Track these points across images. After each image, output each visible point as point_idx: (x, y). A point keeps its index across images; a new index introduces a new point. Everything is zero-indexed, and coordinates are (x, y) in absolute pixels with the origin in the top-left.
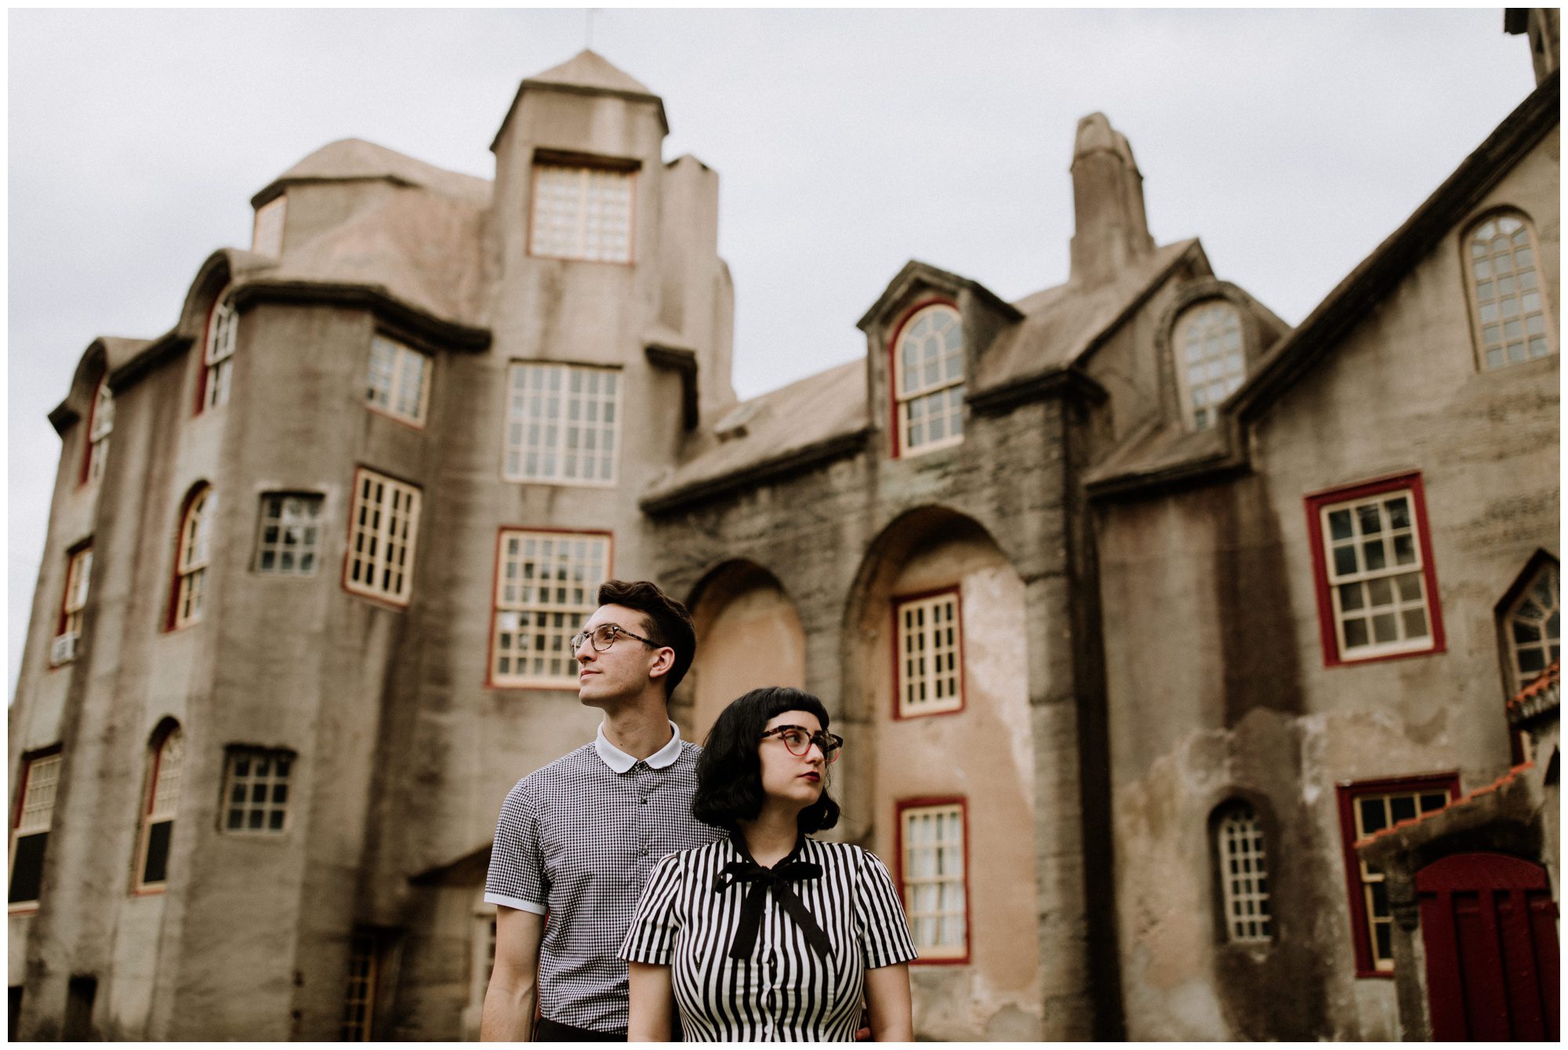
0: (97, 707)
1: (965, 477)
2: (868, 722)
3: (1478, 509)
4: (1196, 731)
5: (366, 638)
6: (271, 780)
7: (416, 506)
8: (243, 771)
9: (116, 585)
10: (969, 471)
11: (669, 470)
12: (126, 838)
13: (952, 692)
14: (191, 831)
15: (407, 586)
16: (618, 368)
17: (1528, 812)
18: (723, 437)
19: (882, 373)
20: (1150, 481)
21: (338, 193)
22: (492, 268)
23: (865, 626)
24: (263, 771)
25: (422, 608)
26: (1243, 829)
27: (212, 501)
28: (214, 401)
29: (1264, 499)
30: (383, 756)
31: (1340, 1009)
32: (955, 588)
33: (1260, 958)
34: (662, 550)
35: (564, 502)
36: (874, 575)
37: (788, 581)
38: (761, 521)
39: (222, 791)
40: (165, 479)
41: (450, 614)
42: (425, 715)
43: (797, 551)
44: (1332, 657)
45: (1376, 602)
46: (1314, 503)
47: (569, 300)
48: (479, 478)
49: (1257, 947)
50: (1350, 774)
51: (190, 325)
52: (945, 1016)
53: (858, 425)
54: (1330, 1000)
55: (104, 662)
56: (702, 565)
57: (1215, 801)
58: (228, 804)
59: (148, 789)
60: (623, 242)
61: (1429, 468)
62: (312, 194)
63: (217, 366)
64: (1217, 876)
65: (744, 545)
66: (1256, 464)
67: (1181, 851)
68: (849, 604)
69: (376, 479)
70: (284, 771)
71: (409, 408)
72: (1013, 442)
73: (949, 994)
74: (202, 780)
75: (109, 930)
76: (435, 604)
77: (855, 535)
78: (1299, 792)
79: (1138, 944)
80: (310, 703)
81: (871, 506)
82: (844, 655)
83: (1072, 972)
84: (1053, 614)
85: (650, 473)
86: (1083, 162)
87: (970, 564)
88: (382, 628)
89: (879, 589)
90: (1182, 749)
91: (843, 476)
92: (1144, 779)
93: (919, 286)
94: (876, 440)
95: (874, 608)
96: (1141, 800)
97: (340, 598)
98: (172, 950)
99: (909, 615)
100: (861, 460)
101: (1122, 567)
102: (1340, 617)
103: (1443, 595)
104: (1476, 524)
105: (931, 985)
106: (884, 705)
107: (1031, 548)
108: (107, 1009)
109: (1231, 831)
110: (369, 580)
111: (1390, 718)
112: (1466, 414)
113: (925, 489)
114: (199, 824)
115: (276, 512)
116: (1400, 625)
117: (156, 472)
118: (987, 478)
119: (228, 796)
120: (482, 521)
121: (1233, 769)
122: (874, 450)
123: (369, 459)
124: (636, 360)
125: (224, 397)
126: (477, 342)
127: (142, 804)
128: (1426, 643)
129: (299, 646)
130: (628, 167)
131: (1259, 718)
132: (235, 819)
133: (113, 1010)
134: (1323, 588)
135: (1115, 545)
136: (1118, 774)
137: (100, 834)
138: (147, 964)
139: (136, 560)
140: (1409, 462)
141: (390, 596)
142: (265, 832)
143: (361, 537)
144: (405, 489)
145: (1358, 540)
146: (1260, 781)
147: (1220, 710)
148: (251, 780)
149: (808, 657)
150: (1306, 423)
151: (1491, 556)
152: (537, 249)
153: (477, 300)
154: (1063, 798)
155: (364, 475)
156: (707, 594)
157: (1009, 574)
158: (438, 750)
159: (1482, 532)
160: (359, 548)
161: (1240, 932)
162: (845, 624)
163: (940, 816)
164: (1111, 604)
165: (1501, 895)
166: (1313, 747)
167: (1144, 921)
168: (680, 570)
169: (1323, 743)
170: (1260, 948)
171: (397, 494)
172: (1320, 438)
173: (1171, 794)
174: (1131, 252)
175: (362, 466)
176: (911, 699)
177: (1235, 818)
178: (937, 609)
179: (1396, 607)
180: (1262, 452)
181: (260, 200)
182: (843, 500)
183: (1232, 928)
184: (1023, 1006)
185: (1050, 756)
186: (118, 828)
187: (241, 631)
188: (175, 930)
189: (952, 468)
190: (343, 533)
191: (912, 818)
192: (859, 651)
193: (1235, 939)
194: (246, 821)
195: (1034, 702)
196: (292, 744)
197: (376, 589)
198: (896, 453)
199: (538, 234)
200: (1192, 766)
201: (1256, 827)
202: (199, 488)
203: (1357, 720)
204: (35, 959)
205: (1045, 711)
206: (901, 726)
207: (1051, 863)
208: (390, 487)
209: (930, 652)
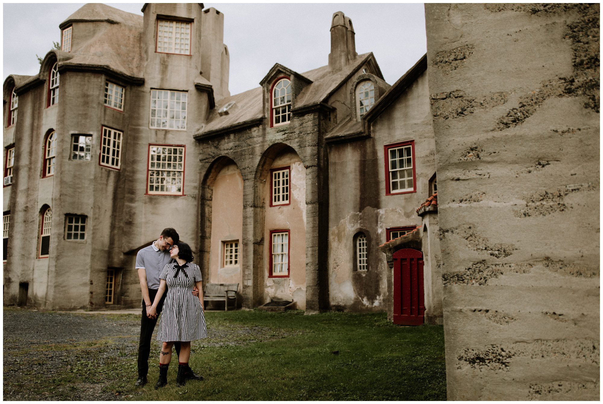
0: (21, 200)
1: (291, 135)
2: (263, 207)
3: (427, 152)
4: (352, 212)
5: (107, 180)
6: (80, 224)
7: (121, 138)
8: (71, 221)
9: (24, 161)
10: (292, 133)
11: (204, 125)
12: (35, 241)
13: (287, 199)
14: (56, 240)
15: (119, 164)
16: (187, 91)
17: (419, 238)
18: (221, 114)
19: (268, 99)
20: (343, 138)
21: (90, 26)
22: (144, 56)
23: (262, 178)
24: (77, 222)
25: (125, 170)
26: (363, 240)
27: (55, 136)
28: (53, 103)
29: (374, 146)
30: (114, 216)
31: (383, 289)
32: (289, 167)
33: (364, 275)
34: (201, 151)
35: (169, 136)
36: (265, 163)
37: (239, 164)
38: (231, 145)
39: (65, 228)
40: (39, 127)
41: (134, 172)
42: (127, 204)
43: (242, 155)
44: (388, 192)
45: (401, 177)
46: (387, 147)
47: (170, 68)
48: (141, 128)
49: (363, 272)
50: (390, 225)
51: (44, 76)
52: (282, 292)
53: (260, 116)
54: (381, 286)
55: (22, 185)
56: (213, 157)
57: (355, 232)
58: (67, 232)
59: (41, 226)
60: (188, 47)
61: (417, 140)
62: (81, 25)
63: (54, 90)
64: (355, 253)
65: (226, 152)
66: (372, 135)
67: (346, 246)
68: (256, 172)
69: (108, 129)
70: (84, 221)
71: (118, 105)
72: (304, 125)
73: (283, 285)
74: (58, 224)
75: (32, 269)
76: (128, 169)
77: (258, 151)
78: (377, 230)
79: (333, 271)
80: (91, 201)
81: (263, 142)
82: (255, 187)
83: (314, 279)
84: (313, 178)
85: (197, 127)
86: (334, 28)
87: (293, 160)
88: (112, 176)
89: (266, 167)
90: (348, 217)
91: (256, 132)
92: (337, 226)
93: (279, 72)
94: (265, 121)
95: (265, 173)
96: (336, 232)
97: (98, 168)
98: (52, 275)
99: (275, 174)
100: (261, 127)
101: (335, 163)
102: (391, 181)
103: (417, 176)
104: (427, 156)
105: (279, 283)
106: (267, 202)
107: (308, 158)
108: (33, 292)
109: (360, 240)
110: (108, 162)
111: (401, 210)
112: (427, 124)
113: (279, 138)
114: (58, 238)
115: (77, 140)
116: (406, 183)
117: (35, 125)
118: (297, 136)
119: (67, 229)
120: (143, 143)
121: (361, 223)
122: (265, 124)
123: (106, 124)
124: (192, 89)
125: (56, 101)
126: (141, 82)
127: (39, 231)
128: (412, 189)
129: (86, 183)
130: (189, 21)
131: (368, 209)
132: (69, 236)
133: (35, 292)
134: (387, 172)
135: (333, 157)
136: (331, 224)
137: (26, 240)
138: (45, 278)
139: (31, 153)
140: (412, 137)
141: (114, 166)
142: (79, 240)
143: (104, 148)
144: (118, 132)
145: (397, 159)
146: (367, 227)
147: (358, 206)
148: (74, 224)
149: (244, 188)
150: (386, 123)
151: (429, 166)
152: (159, 50)
153: (139, 67)
154: (313, 231)
155: (104, 128)
156: (215, 166)
157: (302, 165)
158: (131, 215)
159: (428, 159)
160: (104, 152)
161: (361, 269)
162: (255, 178)
163: (283, 235)
164: (331, 175)
165: (412, 259)
166: (381, 218)
167: (335, 265)
168: (207, 159)
169: (384, 217)
170: (364, 272)
171: (115, 133)
172: (389, 128)
173: (344, 230)
174: (348, 60)
175: (103, 126)
176: (275, 201)
177: (361, 237)
178: (283, 173)
179: (406, 179)
180: (374, 131)
181: (63, 26)
182: (255, 139)
183: (358, 267)
184: (303, 289)
185: (311, 219)
186: (32, 238)
187: (68, 178)
188: (53, 269)
189: (287, 132)
190: (99, 147)
191: (275, 236)
192: (260, 186)
193: (359, 270)
194: (73, 237)
195: (307, 203)
196: (86, 214)
197: (110, 165)
198: (272, 126)
199: (159, 45)
200: (350, 223)
201: (366, 240)
202: (51, 131)
203: (393, 210)
204: (7, 277)
205: (310, 206)
206: (272, 208)
207: (310, 249)
208: (113, 132)
209: (281, 187)
